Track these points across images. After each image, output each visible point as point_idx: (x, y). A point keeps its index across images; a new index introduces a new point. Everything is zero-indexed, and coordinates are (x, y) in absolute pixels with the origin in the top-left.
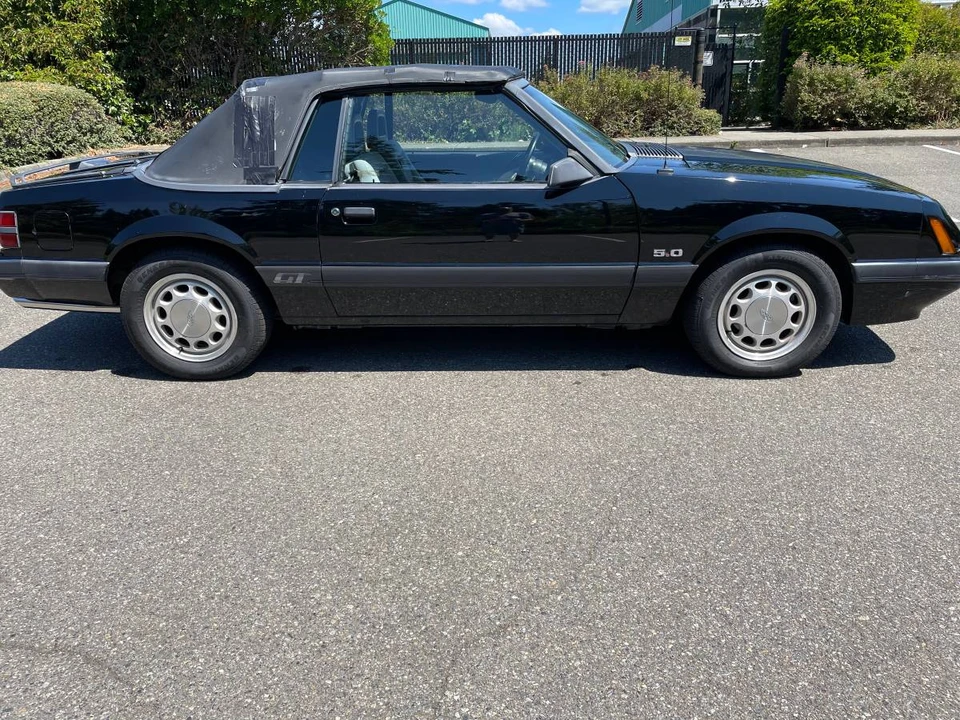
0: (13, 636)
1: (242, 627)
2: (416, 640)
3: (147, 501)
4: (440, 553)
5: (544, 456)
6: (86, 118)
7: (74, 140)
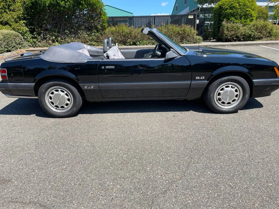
0: (16, 199)
1: (87, 193)
2: (140, 196)
3: (51, 155)
4: (143, 169)
5: (168, 138)
6: (18, 40)
7: (14, 47)
